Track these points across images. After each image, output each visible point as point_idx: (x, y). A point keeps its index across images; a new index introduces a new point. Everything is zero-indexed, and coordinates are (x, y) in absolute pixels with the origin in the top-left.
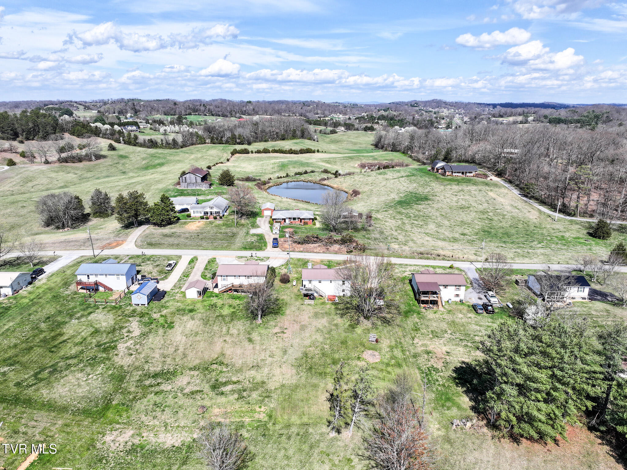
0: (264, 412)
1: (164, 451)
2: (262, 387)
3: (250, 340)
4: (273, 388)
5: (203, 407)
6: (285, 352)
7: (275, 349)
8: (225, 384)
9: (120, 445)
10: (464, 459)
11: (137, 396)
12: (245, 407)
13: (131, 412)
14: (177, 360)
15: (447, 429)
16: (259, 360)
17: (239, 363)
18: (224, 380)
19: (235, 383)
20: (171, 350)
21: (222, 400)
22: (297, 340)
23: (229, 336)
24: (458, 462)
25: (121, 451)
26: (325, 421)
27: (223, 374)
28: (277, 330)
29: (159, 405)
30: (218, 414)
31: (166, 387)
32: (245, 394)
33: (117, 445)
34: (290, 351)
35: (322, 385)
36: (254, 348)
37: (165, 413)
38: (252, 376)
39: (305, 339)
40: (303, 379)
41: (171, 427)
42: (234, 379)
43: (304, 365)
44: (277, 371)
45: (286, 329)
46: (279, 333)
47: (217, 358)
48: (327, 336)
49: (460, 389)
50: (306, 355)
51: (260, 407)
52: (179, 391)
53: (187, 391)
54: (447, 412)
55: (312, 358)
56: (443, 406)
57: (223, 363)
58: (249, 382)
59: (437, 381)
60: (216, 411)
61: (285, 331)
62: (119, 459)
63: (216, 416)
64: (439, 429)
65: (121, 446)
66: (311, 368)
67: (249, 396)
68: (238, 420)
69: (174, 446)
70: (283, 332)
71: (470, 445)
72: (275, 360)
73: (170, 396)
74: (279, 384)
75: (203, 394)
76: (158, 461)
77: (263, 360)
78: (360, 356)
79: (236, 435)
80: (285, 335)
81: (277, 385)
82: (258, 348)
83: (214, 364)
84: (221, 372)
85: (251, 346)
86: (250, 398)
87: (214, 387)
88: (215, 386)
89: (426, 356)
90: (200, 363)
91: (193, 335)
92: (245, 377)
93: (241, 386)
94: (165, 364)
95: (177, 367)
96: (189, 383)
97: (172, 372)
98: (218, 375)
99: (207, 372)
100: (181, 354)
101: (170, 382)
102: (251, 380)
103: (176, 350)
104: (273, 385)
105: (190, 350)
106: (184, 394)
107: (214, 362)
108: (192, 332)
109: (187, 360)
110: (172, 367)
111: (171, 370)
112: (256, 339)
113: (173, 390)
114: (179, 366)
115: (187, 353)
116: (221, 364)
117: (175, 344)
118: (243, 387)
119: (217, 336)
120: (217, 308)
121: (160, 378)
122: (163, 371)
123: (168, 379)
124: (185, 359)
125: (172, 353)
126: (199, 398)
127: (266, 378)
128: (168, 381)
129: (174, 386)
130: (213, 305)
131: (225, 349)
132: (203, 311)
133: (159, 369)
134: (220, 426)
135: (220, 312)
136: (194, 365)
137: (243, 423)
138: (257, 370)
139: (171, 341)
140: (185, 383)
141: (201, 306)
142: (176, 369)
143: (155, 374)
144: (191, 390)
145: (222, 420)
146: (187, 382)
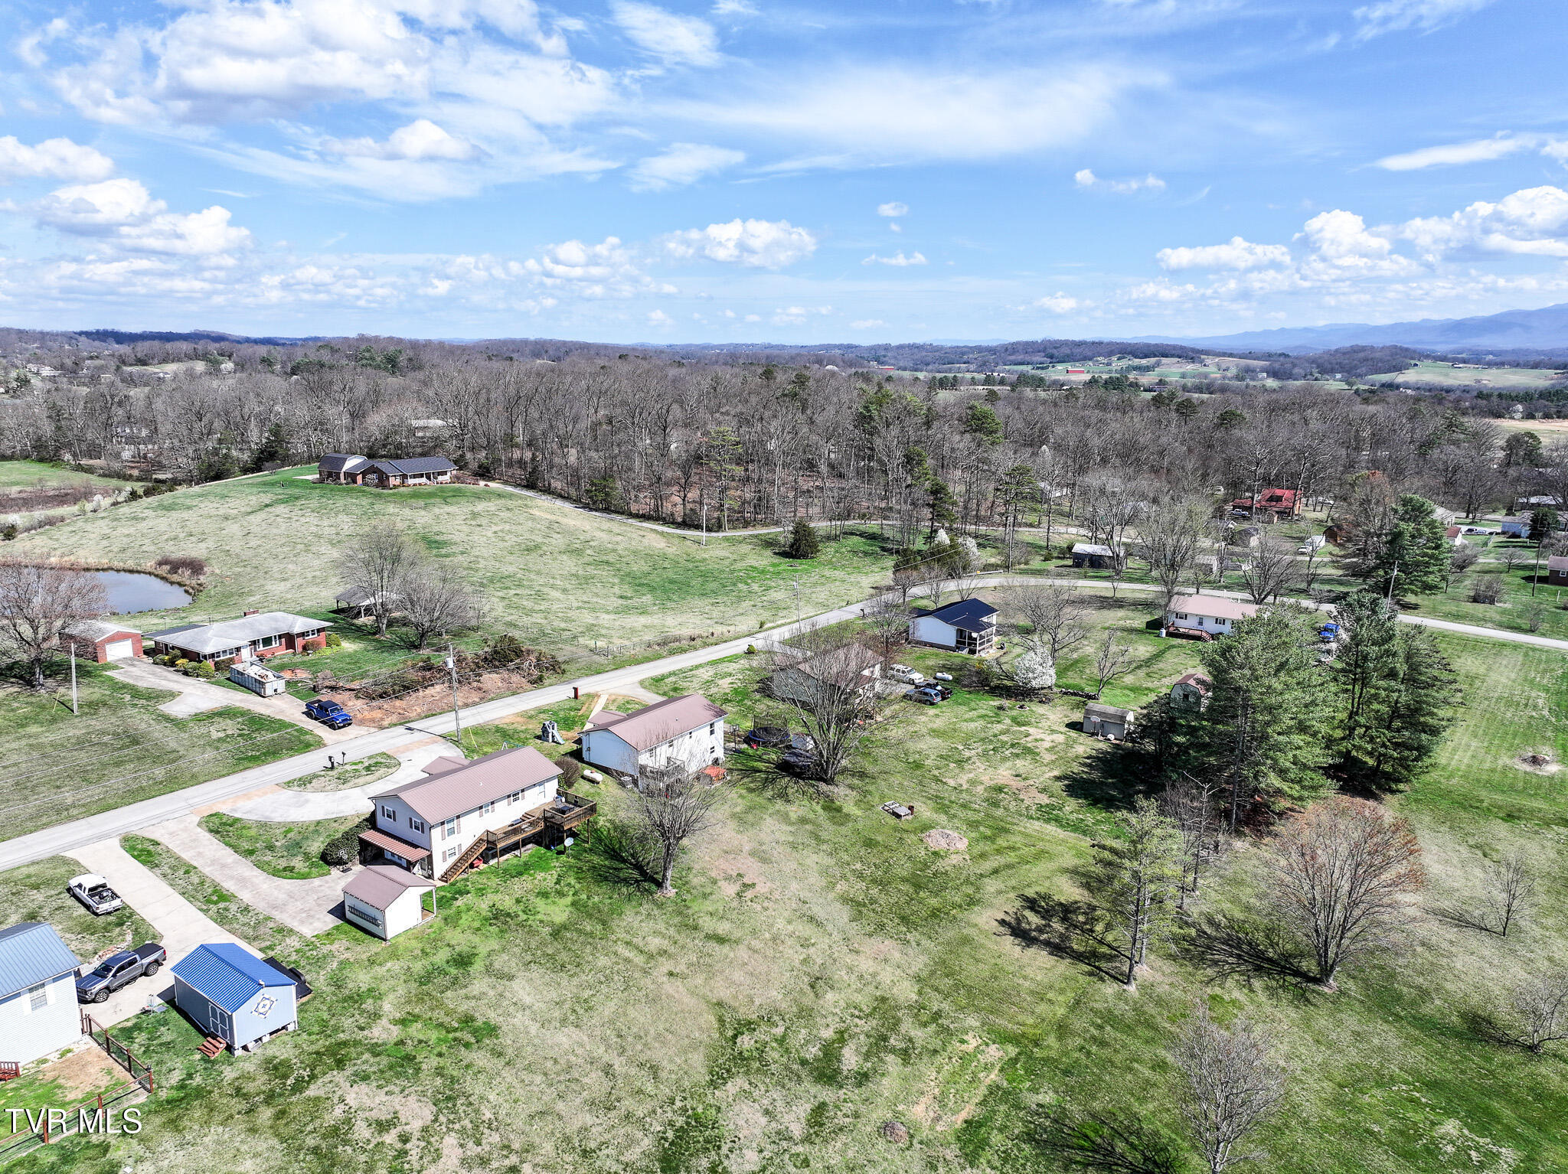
0: (987, 1043)
2: (896, 1008)
3: (721, 940)
4: (914, 997)
5: (888, 1129)
6: (813, 920)
7: (790, 927)
8: (831, 1054)
12: (946, 1064)
14: (649, 1088)
16: (799, 966)
17: (774, 997)
18: (814, 1050)
19: (841, 1040)
20: (594, 1079)
21: (887, 1086)
22: (795, 885)
23: (660, 959)
26: (1085, 978)
27: (794, 1042)
28: (728, 887)
30: (931, 1113)
31: (745, 1162)
32: (896, 1044)
34: (819, 913)
35: (972, 932)
36: (753, 950)
38: (842, 1004)
39: (800, 876)
40: (926, 943)
42: (827, 1033)
43: (886, 920)
44: (864, 963)
45: (740, 876)
46: (742, 892)
47: (721, 1021)
48: (826, 848)
50: (853, 904)
51: (963, 1041)
52: (784, 1144)
53: (797, 1130)
55: (872, 902)
57: (750, 1023)
58: (859, 1017)
60: (920, 1112)
61: (747, 882)
63: (936, 1117)
66: (903, 918)
67: (911, 1041)
68: (983, 1090)
70: (746, 886)
72: (824, 946)
74: (907, 983)
75: (837, 1107)
77: (806, 961)
78: (932, 850)
80: (761, 890)
81: (910, 985)
82: (757, 944)
83: (735, 1036)
84: (781, 1041)
85: (742, 952)
86: (920, 1043)
87: (826, 1071)
88: (823, 1075)
90: (708, 1057)
91: (581, 1012)
92: (835, 1014)
93: (862, 1037)
94: (641, 1120)
95: (678, 1104)
96: (767, 1112)
97: (688, 1124)
98: (787, 1050)
99: (756, 1065)
100: (633, 1071)
101: (730, 1145)
102: (857, 1013)
103: (608, 1070)
104: (906, 992)
105: (639, 1047)
106: (807, 1140)
107: (730, 1033)
108: (567, 1006)
109: (671, 1072)
110: (670, 1114)
111: (680, 1121)
112: (723, 928)
113: (767, 1154)
114: (678, 1098)
115: (643, 1058)
116: (749, 1026)
117: (580, 1061)
118: (868, 1036)
119: (637, 975)
120: (517, 916)
121: (691, 1155)
122: (666, 1139)
123: (714, 1143)
124: (663, 1075)
125: (607, 1084)
126: (847, 1120)
127: (871, 988)
128: (719, 1147)
129: (754, 1145)
130: (498, 916)
131: (702, 991)
132: (494, 944)
133: (647, 1143)
134: (981, 1126)
135: (541, 921)
136: (704, 1070)
137: (998, 1087)
138: (832, 988)
139: (556, 1061)
140: (763, 1120)
141: (469, 935)
142: (684, 1110)
143: (660, 1161)
144: (803, 1121)
145: (964, 1115)
146: (759, 1115)
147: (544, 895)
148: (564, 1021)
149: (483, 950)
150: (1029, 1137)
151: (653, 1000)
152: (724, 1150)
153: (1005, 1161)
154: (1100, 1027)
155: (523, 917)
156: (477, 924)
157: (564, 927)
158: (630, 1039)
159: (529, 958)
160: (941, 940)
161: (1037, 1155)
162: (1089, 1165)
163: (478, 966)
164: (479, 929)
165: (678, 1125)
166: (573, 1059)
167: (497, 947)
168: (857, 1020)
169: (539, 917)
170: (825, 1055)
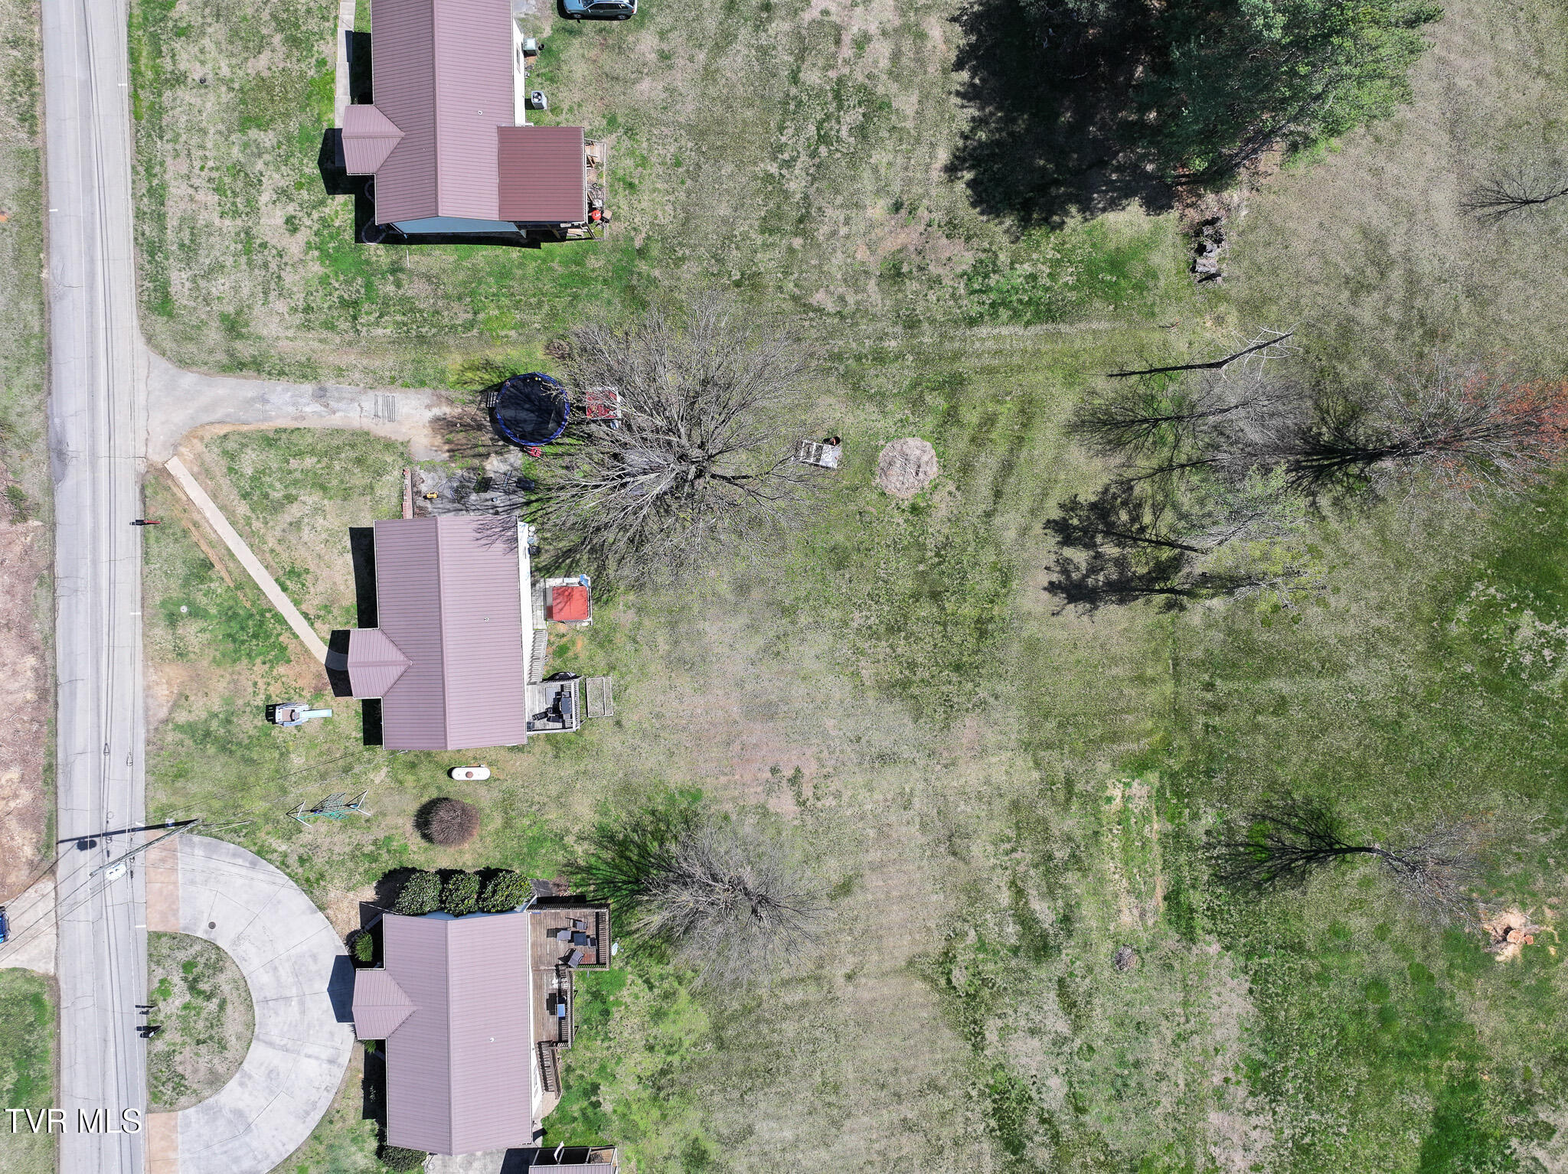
0: (1127, 785)
1: (1265, 1011)
2: (1032, 806)
3: (845, 888)
4: (1036, 775)
5: (1119, 961)
6: (884, 759)
7: (878, 796)
8: (1026, 920)
9: (1255, 1128)
10: (1310, 280)
11: (1096, 1161)
12: (1112, 841)
13: (1154, 1149)
14: (947, 1105)
15: (1221, 297)
16: (923, 840)
17: (938, 902)
18: (1011, 929)
19: (1020, 893)
21: (1089, 914)
22: (830, 723)
23: (825, 972)
24: (1319, 298)
25: (1275, 1113)
26: (1167, 618)
27: (992, 936)
28: (784, 804)
29: (1119, 1083)
30: (1136, 912)
31: (1055, 1092)
32: (1061, 854)
33: (1255, 1134)
34: (881, 741)
35: (1031, 629)
36: (878, 867)
37: (1142, 1056)
38: (990, 848)
39: (820, 697)
40: (1001, 688)
41: (1187, 1021)
42: (1005, 898)
43: (944, 689)
44: (971, 775)
45: (774, 771)
46: (799, 794)
47: (925, 978)
48: (804, 620)
49: (1074, 220)
50: (896, 688)
51: (1109, 800)
52: (1066, 1048)
53: (1063, 1027)
54: (1162, 283)
55: (912, 666)
56: (1140, 287)
57: (946, 954)
58: (1013, 850)
59: (1033, 277)
60: (1127, 919)
61: (789, 773)
62: (1297, 1107)
63: (1143, 915)
64: (1219, 320)
65: (1260, 1120)
66: (958, 668)
67: (1070, 839)
68: (1157, 850)
69: (1251, 991)
70: (794, 781)
71: (1272, 253)
72: (921, 786)
73: (1087, 1065)
74: (1019, 762)
75: (1071, 974)
76: (1294, 1012)
77: (923, 826)
78: (906, 505)
79: (1209, 846)
80: (810, 769)
81: (1023, 762)
82: (874, 856)
83: (949, 981)
84: (982, 946)
85: (873, 881)
86: (1078, 834)
87: (1042, 949)
88: (1037, 950)
89: (912, 286)
90: (952, 1027)
91: (833, 1098)
92: (994, 868)
93: (1032, 872)
94: (966, 1135)
95: (974, 1093)
96: (1033, 1032)
97: (994, 1101)
98: (996, 953)
99: (986, 993)
100: (922, 1103)
101: (1034, 1088)
102: (1008, 846)
103: (908, 1126)
104: (1025, 777)
105: (904, 1079)
106: (1077, 1028)
107: (943, 982)
108: (818, 1104)
109: (944, 1073)
110: (977, 1108)
111: (988, 1105)
112: (833, 870)
113: (1062, 1069)
114: (969, 1089)
115: (916, 1086)
116: (948, 957)
117: (884, 1142)
118: (1036, 866)
119: (828, 1011)
120: (670, 1065)
121: (1020, 1125)
122: (993, 1130)
123: (1025, 1099)
124: (942, 1082)
125: (920, 1138)
126: (1087, 980)
127: (997, 801)
128: (1030, 1098)
129: (1048, 1070)
130: (659, 1084)
131: (887, 966)
132: (694, 1115)
133: (986, 1146)
134: (1178, 893)
135: (695, 1045)
136: (961, 1043)
137: (1166, 836)
138: (968, 836)
139: (871, 1163)
140: (1035, 1042)
141: (666, 1132)
142: (982, 1094)
143: (1006, 1149)
144: (1060, 1013)
145: (1160, 893)
146: (1029, 1040)
147: (658, 1015)
148: (836, 1124)
149: (697, 1131)
150: (1218, 878)
151: (865, 1024)
152: (1034, 1094)
153: (1213, 918)
154: (1209, 687)
155: (675, 1059)
156: (656, 1114)
157: (718, 1028)
158: (891, 1080)
159: (736, 1094)
160: (1012, 670)
161: (1233, 894)
162: (1274, 877)
163: (713, 1149)
164: (664, 1116)
165: (990, 1110)
166: (876, 1146)
167: (700, 1114)
168: (1014, 855)
169: (686, 1043)
170: (1022, 923)
